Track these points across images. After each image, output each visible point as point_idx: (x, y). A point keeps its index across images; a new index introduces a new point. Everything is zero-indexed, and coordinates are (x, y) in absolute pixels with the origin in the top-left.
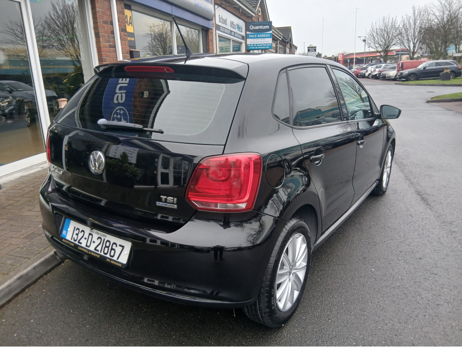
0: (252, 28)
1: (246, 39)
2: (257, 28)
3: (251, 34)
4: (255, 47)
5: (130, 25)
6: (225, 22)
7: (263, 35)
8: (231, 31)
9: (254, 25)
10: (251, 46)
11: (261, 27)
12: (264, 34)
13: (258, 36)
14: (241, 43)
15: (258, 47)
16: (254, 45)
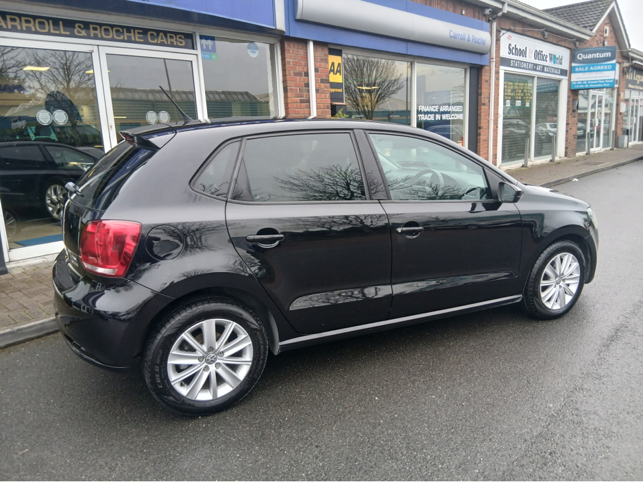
0: (581, 56)
1: (570, 74)
2: (590, 56)
3: (579, 67)
4: (584, 85)
5: (338, 74)
6: (522, 53)
7: (599, 68)
8: (536, 65)
9: (585, 53)
10: (577, 85)
11: (597, 55)
12: (601, 65)
13: (591, 68)
14: (559, 81)
15: (589, 84)
16: (582, 81)
